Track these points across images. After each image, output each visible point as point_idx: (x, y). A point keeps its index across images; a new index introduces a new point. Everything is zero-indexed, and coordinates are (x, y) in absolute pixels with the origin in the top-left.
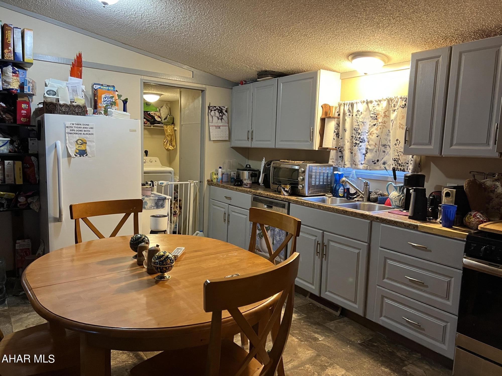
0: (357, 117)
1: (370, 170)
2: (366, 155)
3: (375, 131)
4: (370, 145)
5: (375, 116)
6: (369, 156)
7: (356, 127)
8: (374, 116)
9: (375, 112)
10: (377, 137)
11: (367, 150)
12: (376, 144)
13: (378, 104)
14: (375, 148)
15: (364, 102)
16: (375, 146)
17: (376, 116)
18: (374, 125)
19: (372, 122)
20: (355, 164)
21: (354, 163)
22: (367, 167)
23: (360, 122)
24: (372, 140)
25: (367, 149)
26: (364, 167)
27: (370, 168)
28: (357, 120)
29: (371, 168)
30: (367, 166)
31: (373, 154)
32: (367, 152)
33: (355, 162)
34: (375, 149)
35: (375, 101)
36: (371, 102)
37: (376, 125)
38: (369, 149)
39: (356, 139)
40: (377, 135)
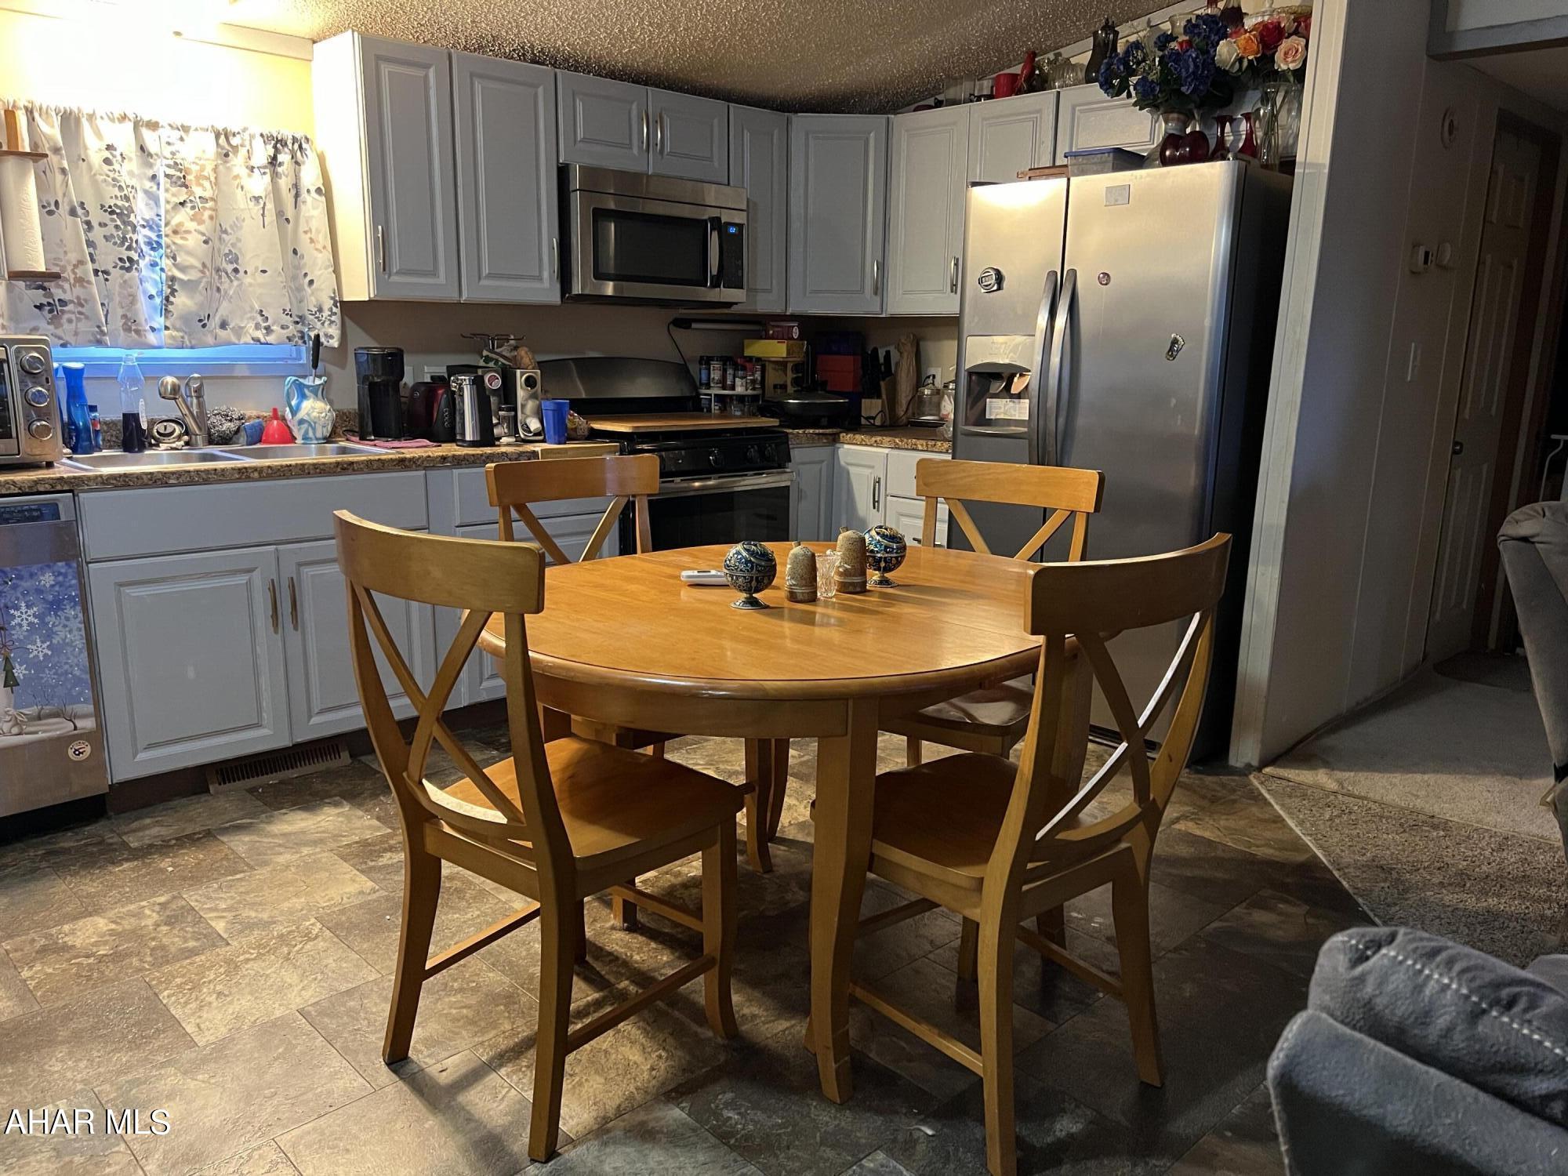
0: (114, 170)
1: (192, 348)
2: (172, 299)
3: (191, 226)
4: (183, 269)
5: (181, 175)
6: (182, 301)
7: (120, 203)
8: (178, 174)
9: (178, 161)
10: (206, 242)
11: (173, 285)
12: (204, 265)
13: (182, 139)
14: (203, 277)
15: (124, 118)
16: (202, 272)
17: (184, 177)
18: (182, 204)
19: (174, 195)
20: (138, 332)
21: (133, 328)
22: (182, 337)
23: (130, 189)
24: (189, 253)
25: (172, 281)
26: (173, 338)
27: (190, 342)
28: (114, 180)
29: (193, 342)
30: (181, 334)
31: (199, 298)
32: (173, 292)
33: (137, 325)
34: (204, 280)
35: (170, 125)
36: (153, 126)
37: (189, 205)
38: (181, 280)
39: (127, 244)
40: (204, 238)
